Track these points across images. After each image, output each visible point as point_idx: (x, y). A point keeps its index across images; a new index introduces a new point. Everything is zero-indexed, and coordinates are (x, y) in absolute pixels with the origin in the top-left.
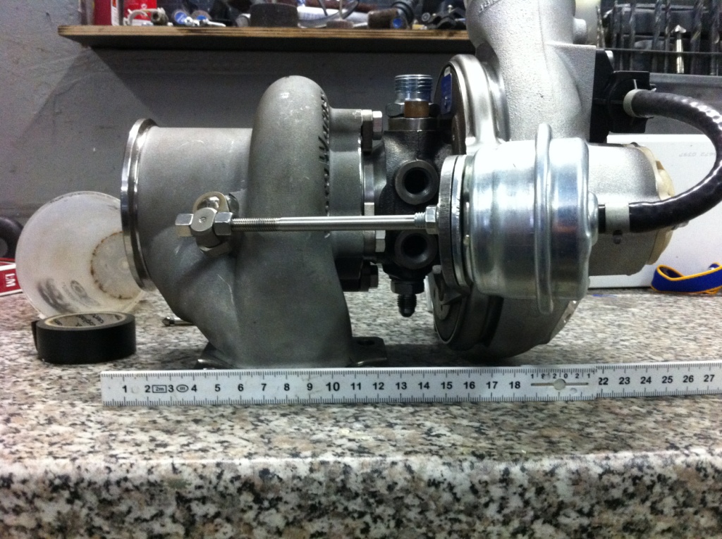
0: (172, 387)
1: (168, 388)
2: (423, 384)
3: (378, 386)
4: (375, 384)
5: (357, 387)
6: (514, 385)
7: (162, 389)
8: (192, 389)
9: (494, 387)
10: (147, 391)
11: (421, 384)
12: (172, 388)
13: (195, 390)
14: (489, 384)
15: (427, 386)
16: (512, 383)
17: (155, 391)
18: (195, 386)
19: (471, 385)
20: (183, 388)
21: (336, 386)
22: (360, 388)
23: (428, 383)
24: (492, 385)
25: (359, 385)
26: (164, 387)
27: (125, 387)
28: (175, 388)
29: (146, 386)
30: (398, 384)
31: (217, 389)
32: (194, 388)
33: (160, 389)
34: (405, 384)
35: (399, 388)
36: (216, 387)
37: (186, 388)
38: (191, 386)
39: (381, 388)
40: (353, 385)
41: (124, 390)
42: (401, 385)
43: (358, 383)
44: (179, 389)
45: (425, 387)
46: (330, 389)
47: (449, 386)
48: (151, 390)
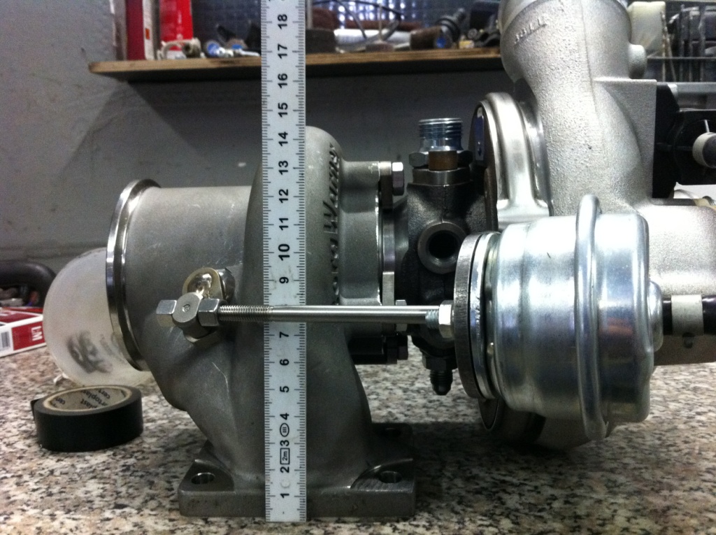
0: (282, 442)
1: (284, 446)
2: (282, 140)
3: (284, 196)
4: (281, 200)
5: (285, 223)
6: (282, 22)
7: (285, 454)
8: (286, 419)
9: (286, 48)
10: (288, 471)
11: (281, 143)
12: (284, 442)
13: (287, 415)
14: (280, 56)
15: (284, 135)
16: (280, 26)
17: (287, 462)
18: (282, 415)
19: (282, 79)
20: (284, 430)
21: (283, 248)
22: (287, 219)
23: (280, 135)
24: (282, 51)
25: (281, 220)
26: (283, 451)
27: (283, 495)
28: (284, 439)
29: (282, 472)
30: (281, 172)
31: (286, 390)
32: (285, 416)
33: (285, 456)
34: (281, 163)
35: (286, 171)
36: (283, 391)
37: (284, 426)
38: (283, 420)
39: (287, 194)
40: (281, 227)
41: (285, 497)
42: (283, 168)
43: (280, 222)
44: (285, 434)
45: (284, 138)
46: (288, 256)
47: (284, 107)
48: (286, 467)
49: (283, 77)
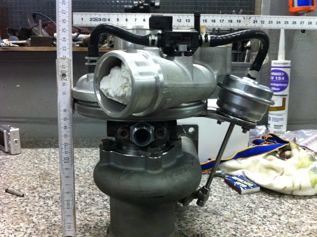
36: (117, 20)
38: (108, 19)
39: (180, 22)
41: (82, 20)
42: (188, 21)
44: (103, 20)
48: (92, 20)
49: (214, 21)
